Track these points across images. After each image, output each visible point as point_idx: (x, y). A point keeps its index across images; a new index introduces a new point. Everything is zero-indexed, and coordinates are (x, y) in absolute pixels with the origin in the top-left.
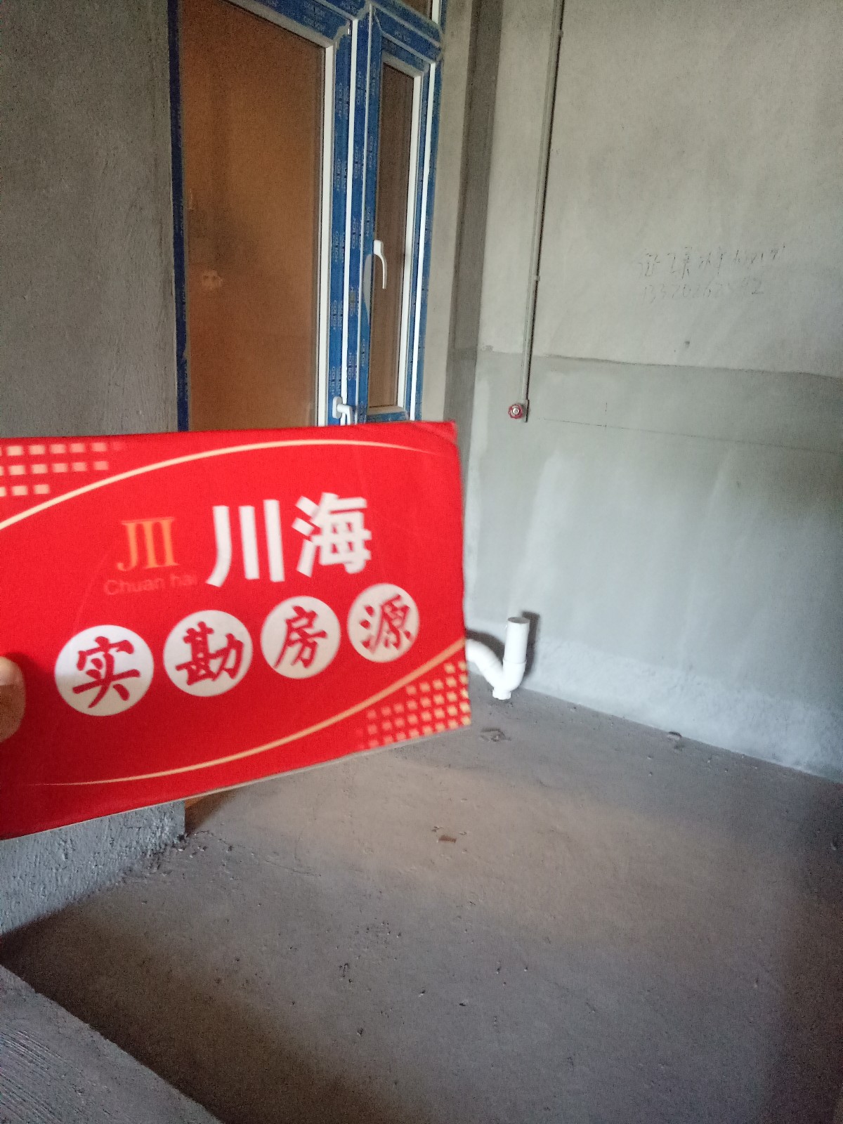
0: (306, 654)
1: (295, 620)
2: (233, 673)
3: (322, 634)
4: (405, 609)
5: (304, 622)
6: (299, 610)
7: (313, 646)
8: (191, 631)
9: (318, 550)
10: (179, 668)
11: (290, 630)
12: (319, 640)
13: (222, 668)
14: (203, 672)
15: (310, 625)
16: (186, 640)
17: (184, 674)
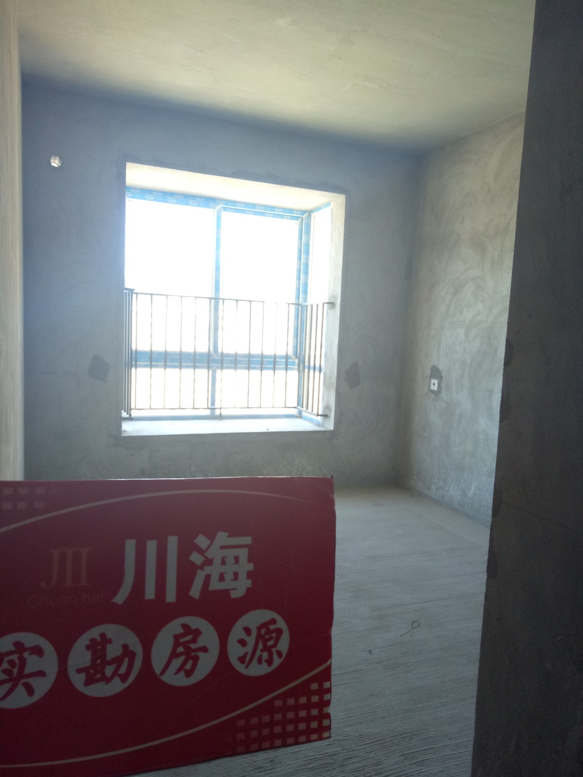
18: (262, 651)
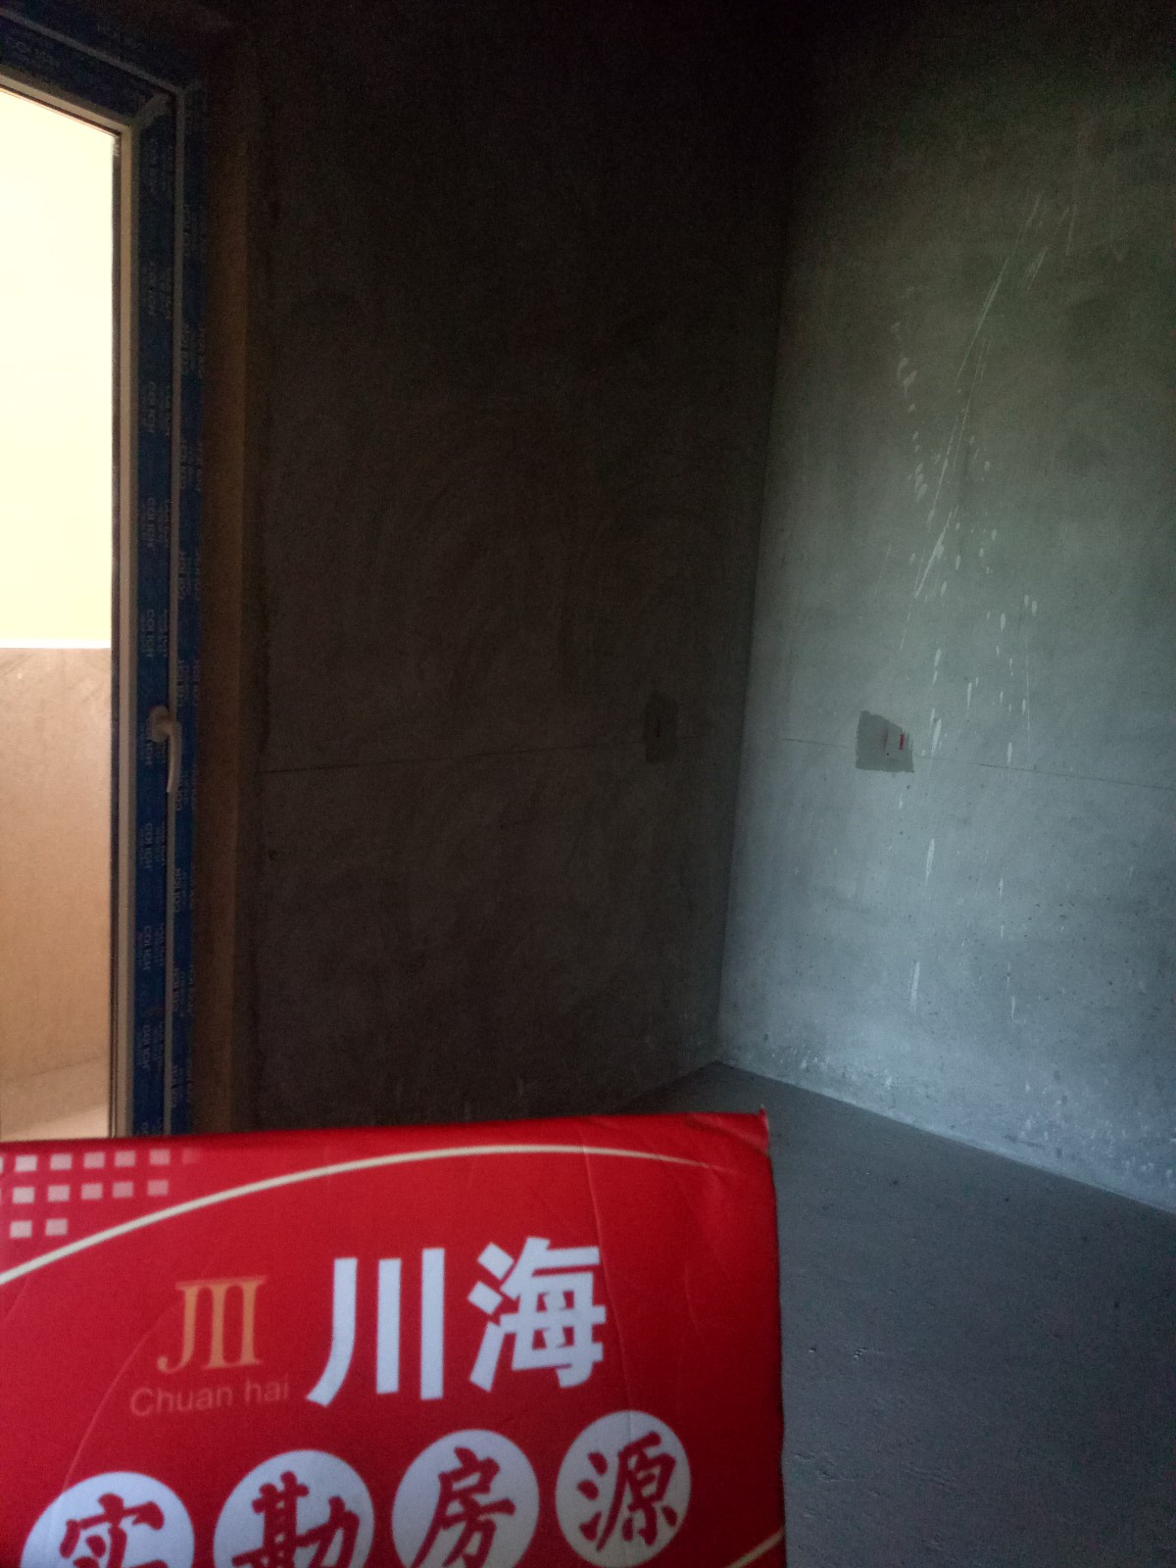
18: (632, 1508)
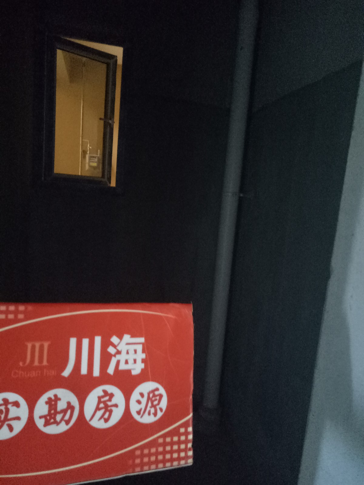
0: (106, 416)
1: (103, 397)
2: (67, 422)
3: (116, 406)
4: (161, 396)
5: (107, 398)
6: (105, 392)
7: (111, 412)
8: (50, 399)
9: (118, 362)
10: (41, 417)
11: (99, 402)
12: (114, 409)
13: (62, 419)
14: (52, 420)
15: (110, 400)
16: (47, 403)
17: (43, 421)
